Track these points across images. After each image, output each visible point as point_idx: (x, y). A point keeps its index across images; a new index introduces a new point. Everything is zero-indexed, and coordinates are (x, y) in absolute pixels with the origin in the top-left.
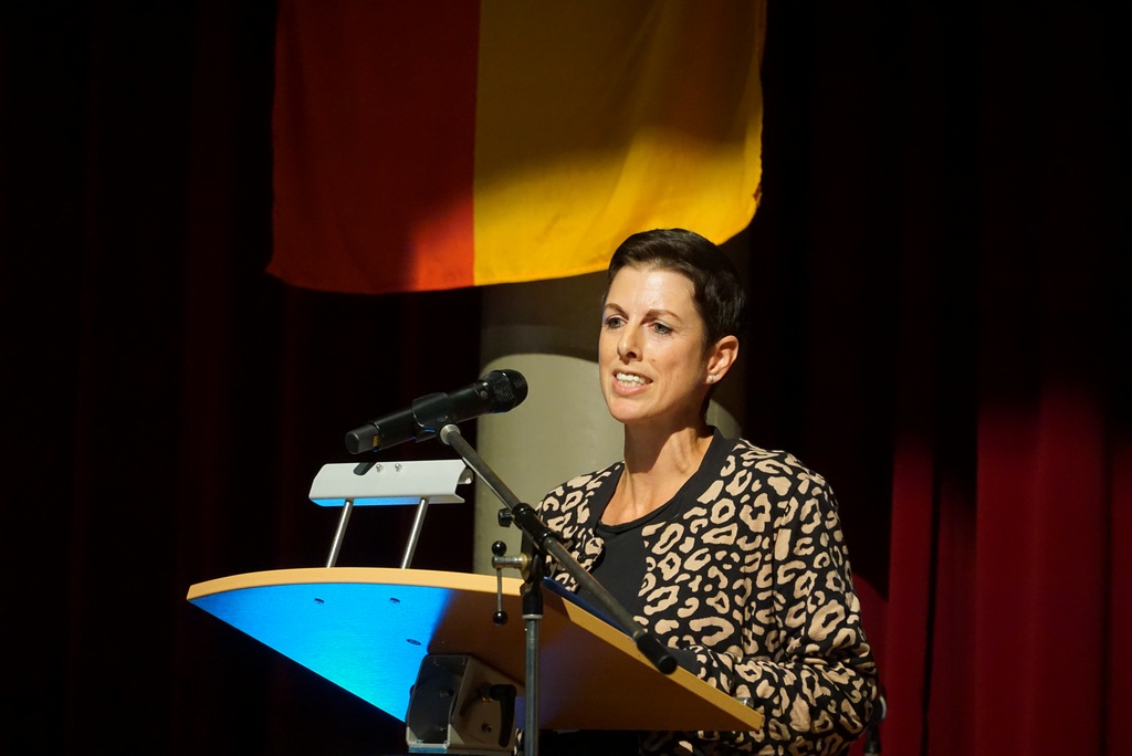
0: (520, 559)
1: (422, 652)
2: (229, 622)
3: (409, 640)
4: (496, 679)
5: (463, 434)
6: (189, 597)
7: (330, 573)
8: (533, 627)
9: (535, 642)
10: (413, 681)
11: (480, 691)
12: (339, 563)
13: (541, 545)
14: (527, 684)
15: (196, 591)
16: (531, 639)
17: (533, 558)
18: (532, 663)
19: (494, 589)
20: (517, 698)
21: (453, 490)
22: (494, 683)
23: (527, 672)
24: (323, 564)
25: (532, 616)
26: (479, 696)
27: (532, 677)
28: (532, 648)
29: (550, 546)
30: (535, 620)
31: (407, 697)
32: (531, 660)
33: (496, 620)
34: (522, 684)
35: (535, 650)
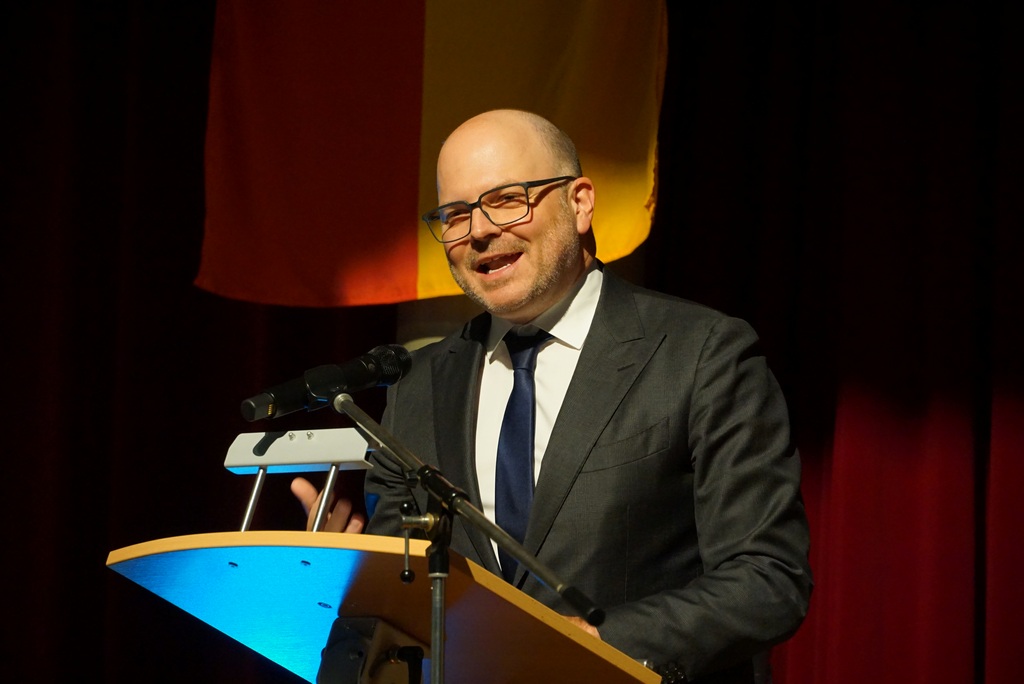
0: (427, 519)
1: (333, 615)
2: (147, 587)
3: (320, 604)
4: (404, 641)
5: (356, 402)
6: (108, 563)
7: (243, 537)
8: (438, 585)
9: (441, 600)
10: (324, 644)
11: (388, 653)
12: (252, 527)
13: (450, 504)
14: (432, 645)
15: (115, 557)
16: (437, 597)
17: (440, 518)
18: (438, 621)
19: (401, 550)
20: (424, 660)
21: (362, 457)
22: (402, 645)
23: (433, 630)
24: (237, 528)
25: (438, 574)
26: (388, 659)
27: (438, 634)
28: (438, 606)
29: (459, 506)
30: (441, 578)
31: (318, 660)
32: (436, 618)
33: (404, 578)
34: (428, 645)
35: (441, 609)
